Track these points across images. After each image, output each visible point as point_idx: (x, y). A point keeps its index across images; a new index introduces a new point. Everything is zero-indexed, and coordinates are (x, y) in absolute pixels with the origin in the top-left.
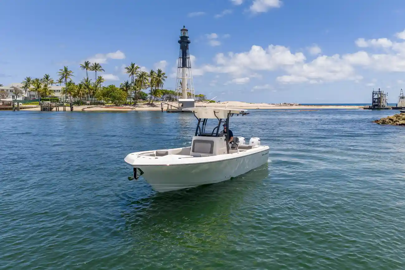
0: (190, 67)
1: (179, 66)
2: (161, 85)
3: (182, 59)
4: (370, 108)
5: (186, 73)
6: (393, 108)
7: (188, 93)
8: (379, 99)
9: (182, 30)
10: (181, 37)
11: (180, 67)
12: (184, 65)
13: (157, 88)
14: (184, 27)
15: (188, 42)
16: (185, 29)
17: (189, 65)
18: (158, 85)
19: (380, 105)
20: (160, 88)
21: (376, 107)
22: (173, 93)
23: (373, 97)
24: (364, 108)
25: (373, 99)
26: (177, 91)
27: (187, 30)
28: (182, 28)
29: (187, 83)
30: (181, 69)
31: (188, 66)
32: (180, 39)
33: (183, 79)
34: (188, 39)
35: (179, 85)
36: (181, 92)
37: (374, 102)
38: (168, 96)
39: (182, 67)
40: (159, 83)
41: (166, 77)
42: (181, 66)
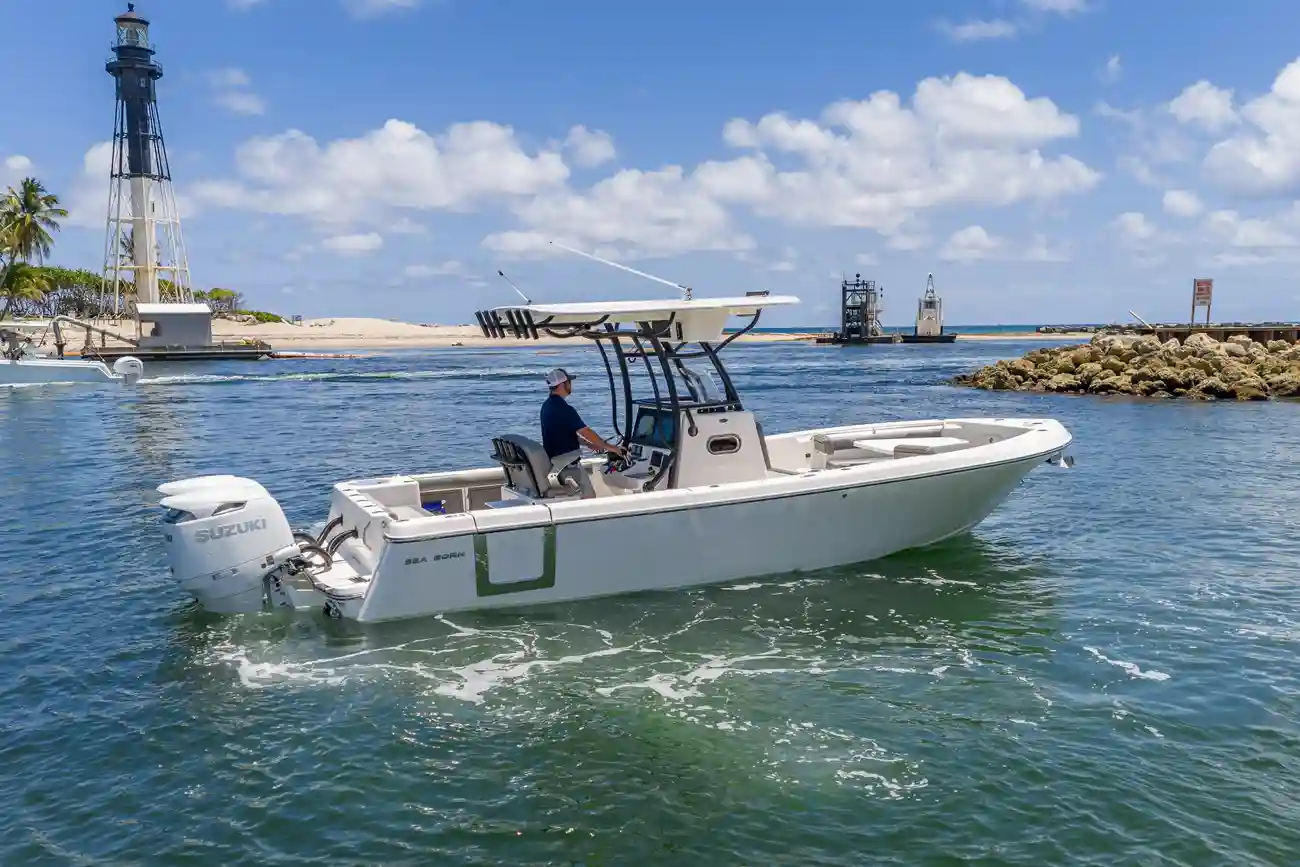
0: (165, 174)
1: (116, 172)
2: (37, 244)
3: (126, 142)
4: (836, 340)
5: (151, 199)
6: (907, 340)
7: (162, 283)
8: (862, 308)
9: (120, 20)
10: (120, 50)
11: (121, 174)
12: (138, 166)
13: (19, 259)
14: (131, 7)
15: (154, 74)
16: (133, 15)
17: (159, 167)
18: (24, 246)
19: (866, 328)
20: (34, 261)
21: (853, 336)
22: (96, 285)
23: (844, 300)
24: (819, 341)
25: (845, 307)
26: (110, 275)
27: (147, 23)
28: (123, 11)
29: (154, 243)
30: (126, 183)
31: (155, 171)
32: (113, 57)
33: (138, 226)
34: (153, 59)
35: (121, 251)
36: (129, 278)
37: (847, 318)
38: (69, 293)
39: (129, 177)
40: (29, 236)
41: (63, 213)
42: (126, 170)
